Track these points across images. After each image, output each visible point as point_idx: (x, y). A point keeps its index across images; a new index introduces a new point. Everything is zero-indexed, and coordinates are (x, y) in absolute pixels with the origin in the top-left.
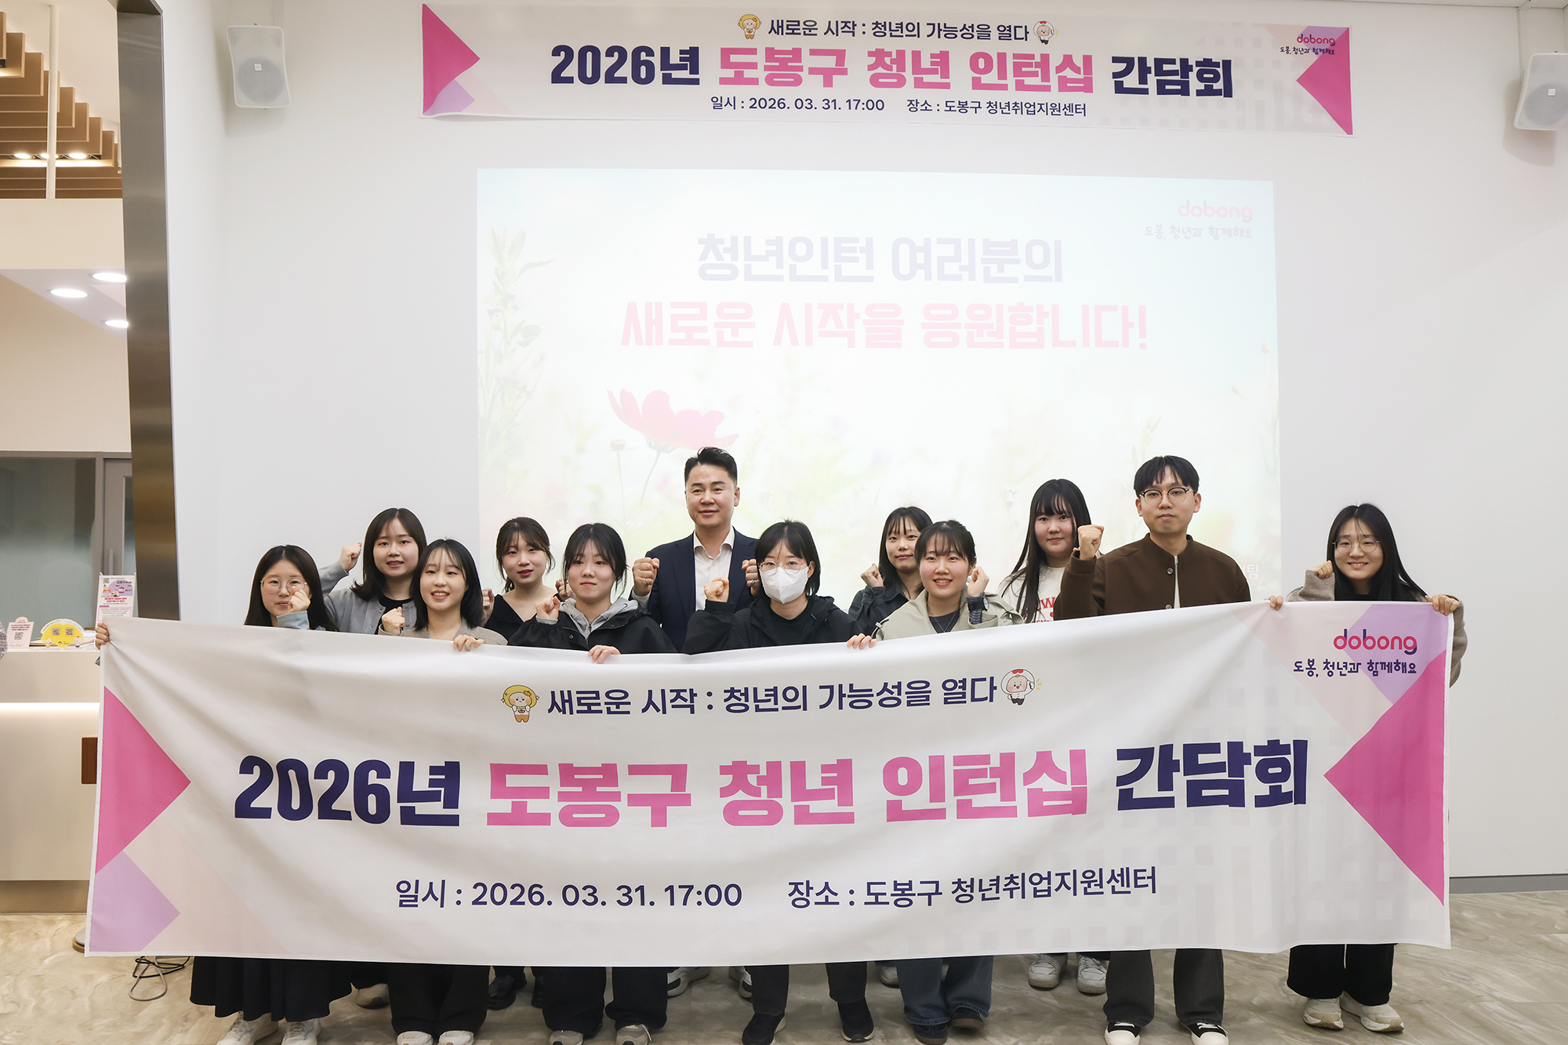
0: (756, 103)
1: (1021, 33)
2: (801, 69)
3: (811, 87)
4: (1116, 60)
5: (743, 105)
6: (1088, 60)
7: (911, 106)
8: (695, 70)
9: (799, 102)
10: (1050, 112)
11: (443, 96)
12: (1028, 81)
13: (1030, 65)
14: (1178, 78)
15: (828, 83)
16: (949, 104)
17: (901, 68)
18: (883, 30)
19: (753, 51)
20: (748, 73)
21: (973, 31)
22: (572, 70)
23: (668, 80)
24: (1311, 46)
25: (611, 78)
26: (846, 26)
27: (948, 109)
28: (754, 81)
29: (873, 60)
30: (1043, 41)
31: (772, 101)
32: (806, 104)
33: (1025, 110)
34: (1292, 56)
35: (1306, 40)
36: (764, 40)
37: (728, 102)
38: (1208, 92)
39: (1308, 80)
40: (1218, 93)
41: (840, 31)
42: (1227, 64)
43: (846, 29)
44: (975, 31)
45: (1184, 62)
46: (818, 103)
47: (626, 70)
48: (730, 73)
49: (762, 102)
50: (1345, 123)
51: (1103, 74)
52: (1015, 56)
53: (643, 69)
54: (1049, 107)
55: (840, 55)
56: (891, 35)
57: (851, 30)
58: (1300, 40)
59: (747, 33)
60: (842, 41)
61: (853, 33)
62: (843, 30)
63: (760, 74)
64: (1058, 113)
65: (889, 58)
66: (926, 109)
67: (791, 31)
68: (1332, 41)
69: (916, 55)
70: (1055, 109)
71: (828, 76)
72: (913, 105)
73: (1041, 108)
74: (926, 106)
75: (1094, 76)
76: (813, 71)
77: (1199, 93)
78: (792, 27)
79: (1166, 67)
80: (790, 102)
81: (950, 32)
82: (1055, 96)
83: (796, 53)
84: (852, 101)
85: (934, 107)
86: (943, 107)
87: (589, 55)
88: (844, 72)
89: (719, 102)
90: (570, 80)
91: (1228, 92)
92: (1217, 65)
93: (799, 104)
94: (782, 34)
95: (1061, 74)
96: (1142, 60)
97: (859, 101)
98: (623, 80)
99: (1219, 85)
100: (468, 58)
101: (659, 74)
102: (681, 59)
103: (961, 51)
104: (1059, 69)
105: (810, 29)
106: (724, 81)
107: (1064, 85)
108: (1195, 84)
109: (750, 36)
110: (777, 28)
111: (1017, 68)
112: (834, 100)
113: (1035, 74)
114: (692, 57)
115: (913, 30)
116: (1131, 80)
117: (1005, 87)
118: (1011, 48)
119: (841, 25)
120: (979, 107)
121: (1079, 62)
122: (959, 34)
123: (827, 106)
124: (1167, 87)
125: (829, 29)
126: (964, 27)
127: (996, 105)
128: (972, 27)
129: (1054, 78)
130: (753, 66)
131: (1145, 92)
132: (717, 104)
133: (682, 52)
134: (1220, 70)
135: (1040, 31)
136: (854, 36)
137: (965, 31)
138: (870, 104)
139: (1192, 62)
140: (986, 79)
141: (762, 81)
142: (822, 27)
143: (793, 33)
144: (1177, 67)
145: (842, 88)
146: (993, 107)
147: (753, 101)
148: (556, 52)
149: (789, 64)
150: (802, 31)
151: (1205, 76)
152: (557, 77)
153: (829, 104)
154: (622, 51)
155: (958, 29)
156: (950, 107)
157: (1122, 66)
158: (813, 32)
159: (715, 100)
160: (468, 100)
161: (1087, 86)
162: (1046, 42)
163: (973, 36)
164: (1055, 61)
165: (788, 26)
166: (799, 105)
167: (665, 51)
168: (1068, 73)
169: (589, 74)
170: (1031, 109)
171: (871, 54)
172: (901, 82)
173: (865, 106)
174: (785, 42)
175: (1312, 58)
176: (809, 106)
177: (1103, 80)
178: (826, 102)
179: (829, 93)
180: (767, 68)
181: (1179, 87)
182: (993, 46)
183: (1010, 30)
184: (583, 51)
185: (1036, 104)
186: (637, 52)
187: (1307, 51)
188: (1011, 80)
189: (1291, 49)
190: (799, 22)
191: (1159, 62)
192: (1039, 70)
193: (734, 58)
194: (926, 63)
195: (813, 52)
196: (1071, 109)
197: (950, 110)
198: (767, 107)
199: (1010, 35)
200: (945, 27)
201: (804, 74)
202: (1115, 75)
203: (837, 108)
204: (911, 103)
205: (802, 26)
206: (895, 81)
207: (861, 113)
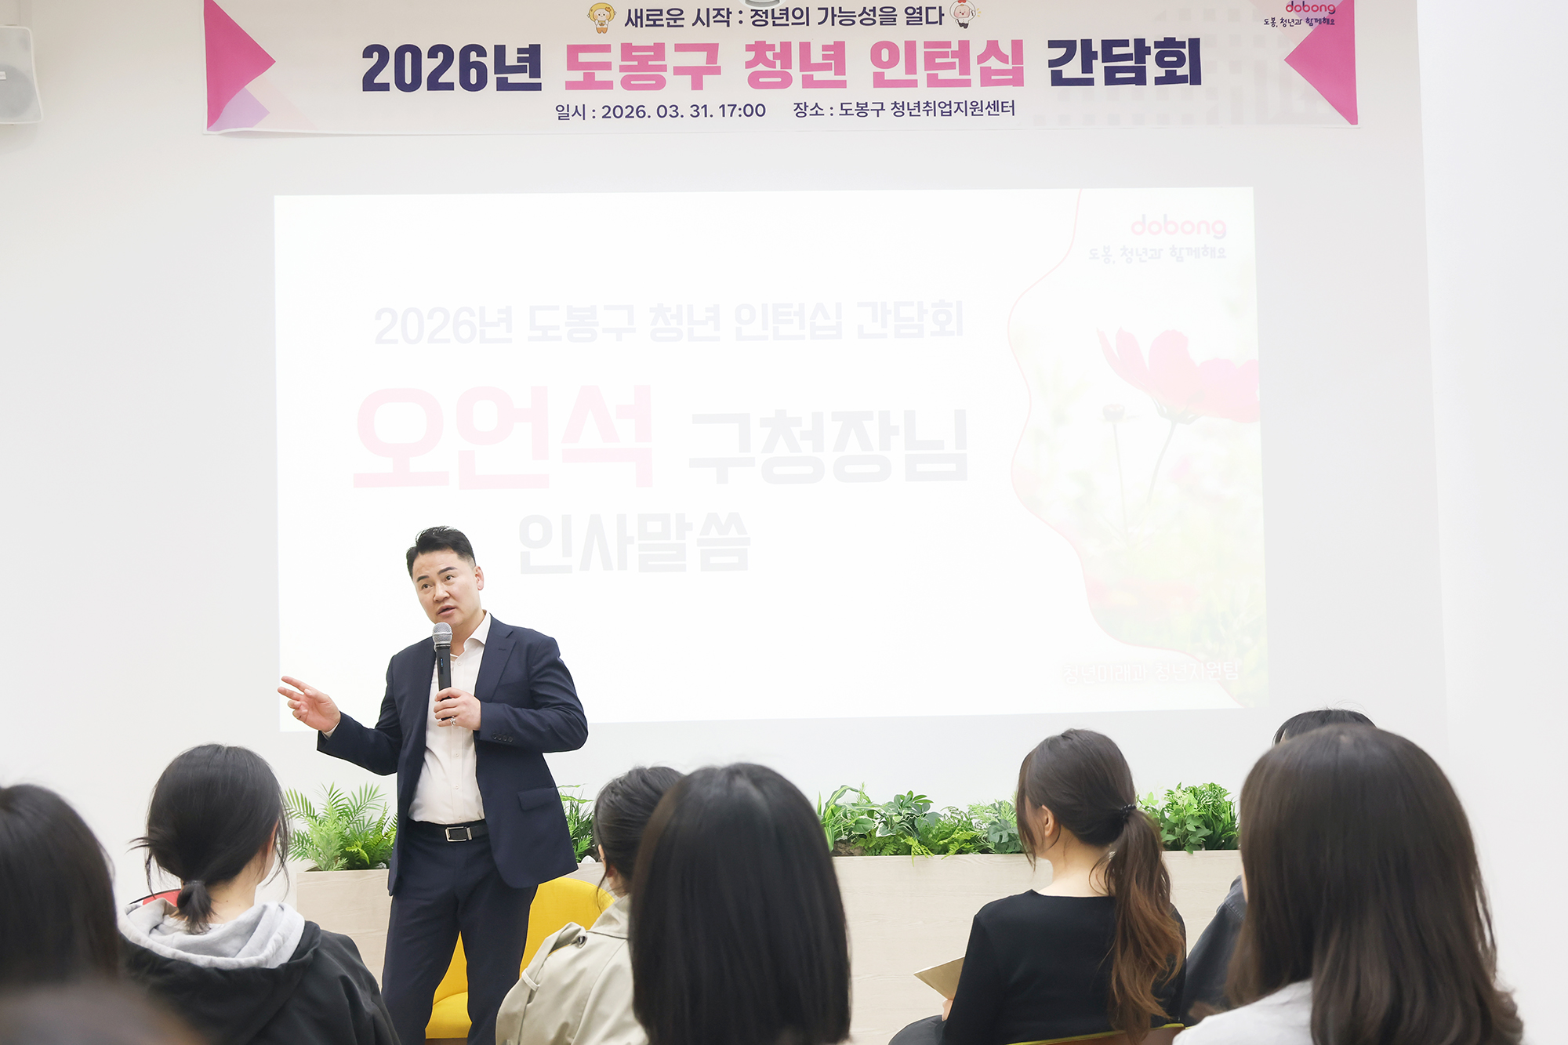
0: (611, 112)
1: (934, 16)
2: (664, 68)
3: (677, 90)
4: (1053, 44)
5: (594, 114)
6: (1017, 46)
7: (799, 110)
8: (536, 72)
9: (662, 109)
10: (969, 112)
11: (231, 108)
12: (943, 75)
13: (945, 55)
14: (1131, 63)
15: (697, 85)
16: (845, 107)
17: (787, 64)
18: (764, 18)
19: (606, 48)
20: (600, 76)
21: (874, 16)
22: (387, 75)
23: (503, 85)
24: (1304, 15)
25: (434, 84)
26: (719, 14)
27: (844, 112)
28: (608, 85)
29: (751, 55)
30: (961, 25)
31: (630, 108)
32: (670, 111)
33: (938, 110)
34: (1280, 29)
35: (1298, 9)
36: (620, 34)
37: (577, 111)
38: (1170, 79)
39: (1300, 59)
40: (1182, 79)
41: (711, 20)
42: (1195, 44)
43: (719, 18)
44: (877, 15)
45: (1140, 43)
46: (685, 110)
47: (452, 75)
48: (578, 76)
49: (618, 111)
50: (1348, 110)
51: (1037, 61)
52: (927, 44)
53: (473, 73)
54: (969, 106)
55: (712, 50)
56: (774, 24)
57: (725, 19)
58: (1289, 9)
59: (599, 26)
60: (714, 33)
61: (728, 22)
62: (715, 19)
63: (615, 75)
64: (980, 113)
65: (772, 53)
66: (817, 114)
67: (652, 23)
68: (1331, 8)
69: (805, 48)
70: (976, 108)
71: (697, 77)
72: (800, 109)
73: (959, 107)
74: (817, 110)
75: (1025, 65)
76: (679, 71)
77: (1159, 81)
78: (653, 18)
79: (1116, 51)
80: (651, 110)
81: (846, 18)
82: (977, 92)
83: (659, 49)
84: (726, 106)
85: (827, 111)
86: (837, 110)
87: (408, 56)
88: (717, 71)
89: (565, 111)
90: (385, 87)
91: (1195, 78)
92: (1182, 44)
93: (662, 111)
94: (642, 26)
95: (983, 65)
96: (1086, 44)
97: (735, 106)
98: (449, 86)
99: (1184, 70)
100: (261, 61)
101: (492, 78)
102: (519, 60)
103: (859, 41)
104: (982, 58)
105: (676, 17)
106: (571, 85)
107: (988, 78)
108: (1153, 70)
109: (602, 30)
110: (635, 19)
111: (929, 59)
112: (705, 106)
113: (951, 66)
114: (532, 56)
115: (802, 16)
116: (1072, 69)
117: (913, 84)
118: (922, 34)
119: (713, 13)
120: (882, 109)
121: (1006, 49)
122: (857, 20)
123: (696, 114)
124: (1118, 75)
125: (699, 18)
126: (864, 11)
127: (903, 106)
128: (874, 10)
129: (975, 69)
130: (607, 66)
131: (1090, 82)
132: (563, 113)
133: (520, 51)
134: (1186, 51)
135: (958, 11)
136: (728, 26)
137: (865, 16)
138: (748, 109)
139: (1149, 43)
140: (890, 74)
141: (617, 85)
142: (690, 16)
143: (655, 25)
144: (1130, 50)
145: (714, 91)
146: (898, 108)
147: (607, 109)
148: (368, 52)
149: (650, 63)
150: (665, 22)
151: (1166, 59)
152: (370, 83)
153: (700, 110)
154: (447, 51)
155: (857, 14)
156: (846, 110)
157: (1060, 52)
158: (679, 22)
159: (560, 108)
160: (260, 112)
161: (1017, 78)
162: (965, 26)
163: (875, 22)
164: (977, 49)
165: (648, 16)
166: (662, 114)
167: (500, 51)
168: (993, 63)
169: (408, 80)
170: (946, 110)
171: (749, 48)
172: (786, 81)
173: (742, 112)
174: (644, 36)
175: (1305, 30)
176: (675, 114)
177: (1037, 69)
178: (695, 108)
179: (699, 98)
180: (622, 69)
181: (1133, 75)
182: (899, 33)
183: (920, 13)
184: (401, 51)
185: (952, 103)
186: (466, 51)
187: (1299, 22)
188: (921, 75)
189: (1278, 21)
190: (661, 11)
191: (1108, 45)
192: (957, 60)
193: (583, 57)
194: (816, 57)
195: (680, 48)
196: (996, 107)
197: (847, 114)
198: (625, 114)
199: (921, 18)
200: (840, 12)
201: (668, 75)
202: (1052, 63)
203: (708, 115)
204: (798, 107)
205: (665, 15)
206: (779, 80)
207: (738, 121)
